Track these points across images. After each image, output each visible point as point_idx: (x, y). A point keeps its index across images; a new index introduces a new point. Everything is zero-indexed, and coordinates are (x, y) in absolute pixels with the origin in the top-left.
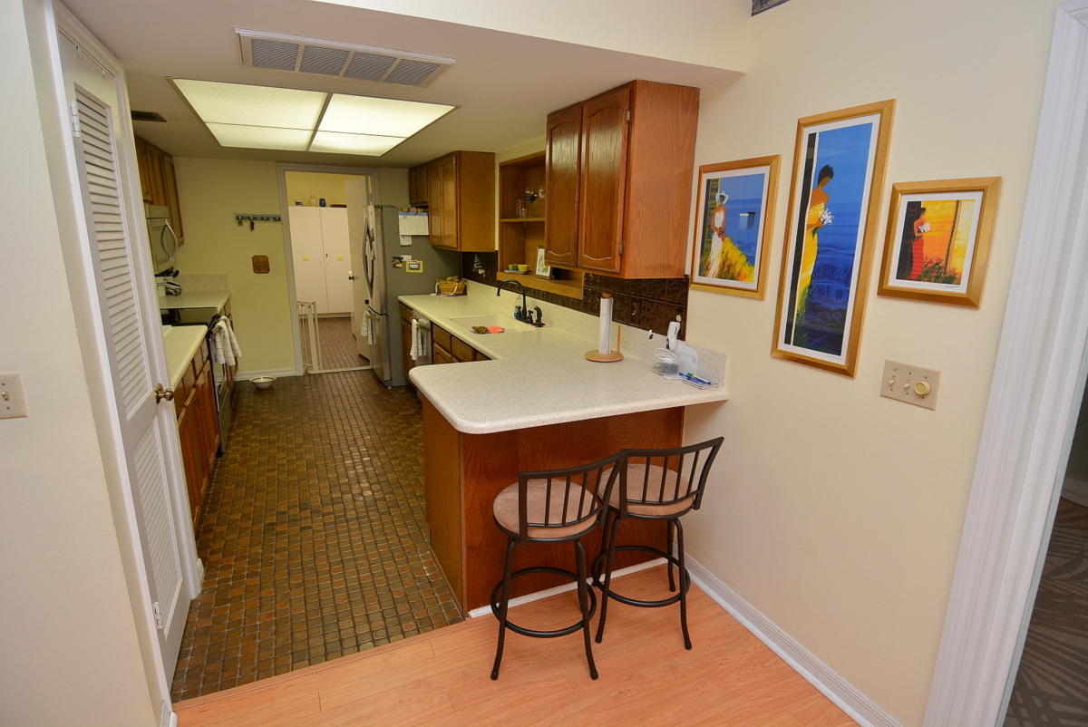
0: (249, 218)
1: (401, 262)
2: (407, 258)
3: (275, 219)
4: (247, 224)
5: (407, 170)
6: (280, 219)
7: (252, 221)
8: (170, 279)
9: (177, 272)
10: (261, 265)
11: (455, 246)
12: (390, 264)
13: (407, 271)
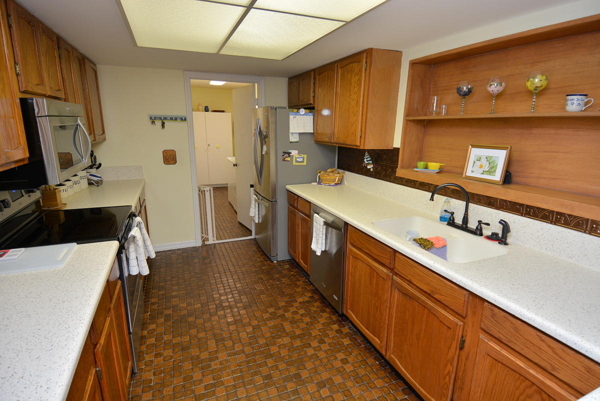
0: (160, 118)
1: (289, 156)
2: (294, 153)
3: (182, 119)
4: (158, 123)
5: (287, 79)
6: (185, 119)
7: (163, 121)
8: (93, 171)
9: (100, 165)
10: (170, 158)
11: (358, 144)
12: (280, 158)
13: (294, 163)
